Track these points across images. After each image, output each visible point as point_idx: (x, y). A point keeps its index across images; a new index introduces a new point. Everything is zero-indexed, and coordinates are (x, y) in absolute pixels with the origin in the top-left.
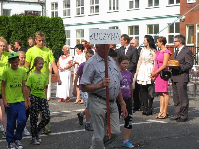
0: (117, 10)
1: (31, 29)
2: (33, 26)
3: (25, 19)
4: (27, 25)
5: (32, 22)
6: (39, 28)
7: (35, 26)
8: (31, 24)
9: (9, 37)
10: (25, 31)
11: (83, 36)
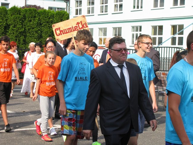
0: (141, 9)
1: (31, 23)
2: (34, 20)
3: (26, 12)
4: (27, 19)
5: (33, 16)
6: (42, 22)
7: (36, 21)
8: (32, 17)
9: (6, 32)
10: (25, 26)
11: (105, 34)
